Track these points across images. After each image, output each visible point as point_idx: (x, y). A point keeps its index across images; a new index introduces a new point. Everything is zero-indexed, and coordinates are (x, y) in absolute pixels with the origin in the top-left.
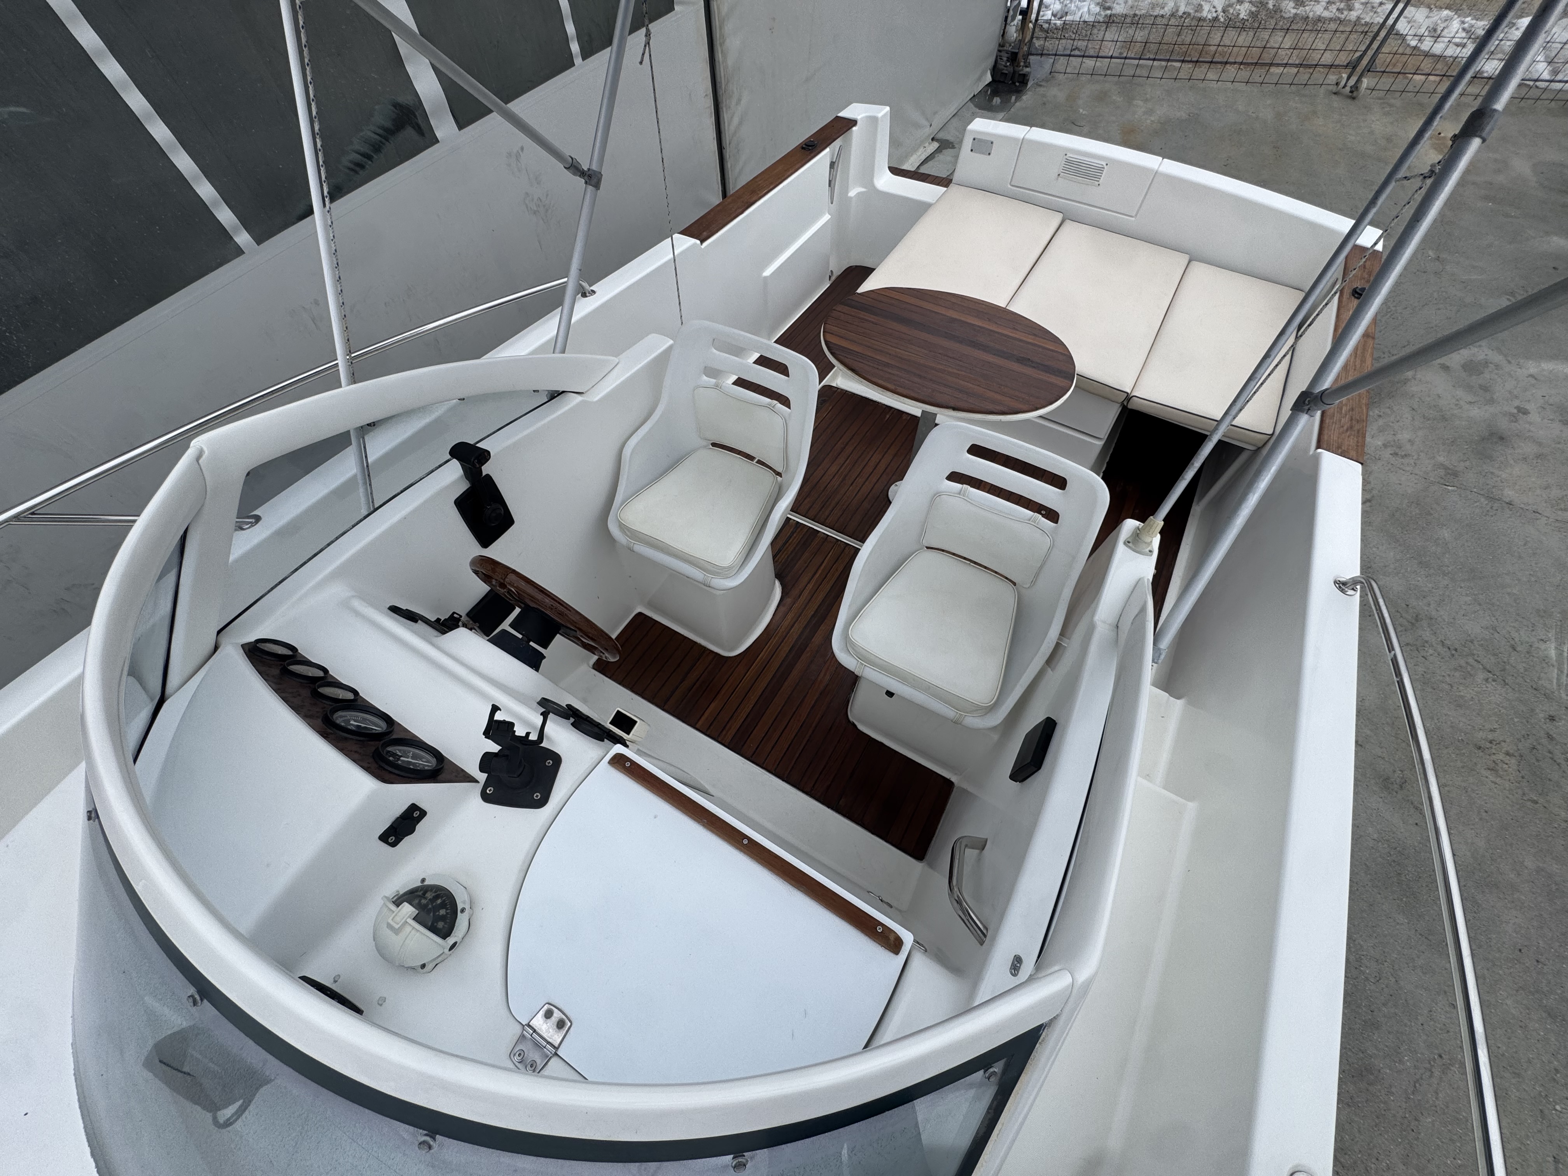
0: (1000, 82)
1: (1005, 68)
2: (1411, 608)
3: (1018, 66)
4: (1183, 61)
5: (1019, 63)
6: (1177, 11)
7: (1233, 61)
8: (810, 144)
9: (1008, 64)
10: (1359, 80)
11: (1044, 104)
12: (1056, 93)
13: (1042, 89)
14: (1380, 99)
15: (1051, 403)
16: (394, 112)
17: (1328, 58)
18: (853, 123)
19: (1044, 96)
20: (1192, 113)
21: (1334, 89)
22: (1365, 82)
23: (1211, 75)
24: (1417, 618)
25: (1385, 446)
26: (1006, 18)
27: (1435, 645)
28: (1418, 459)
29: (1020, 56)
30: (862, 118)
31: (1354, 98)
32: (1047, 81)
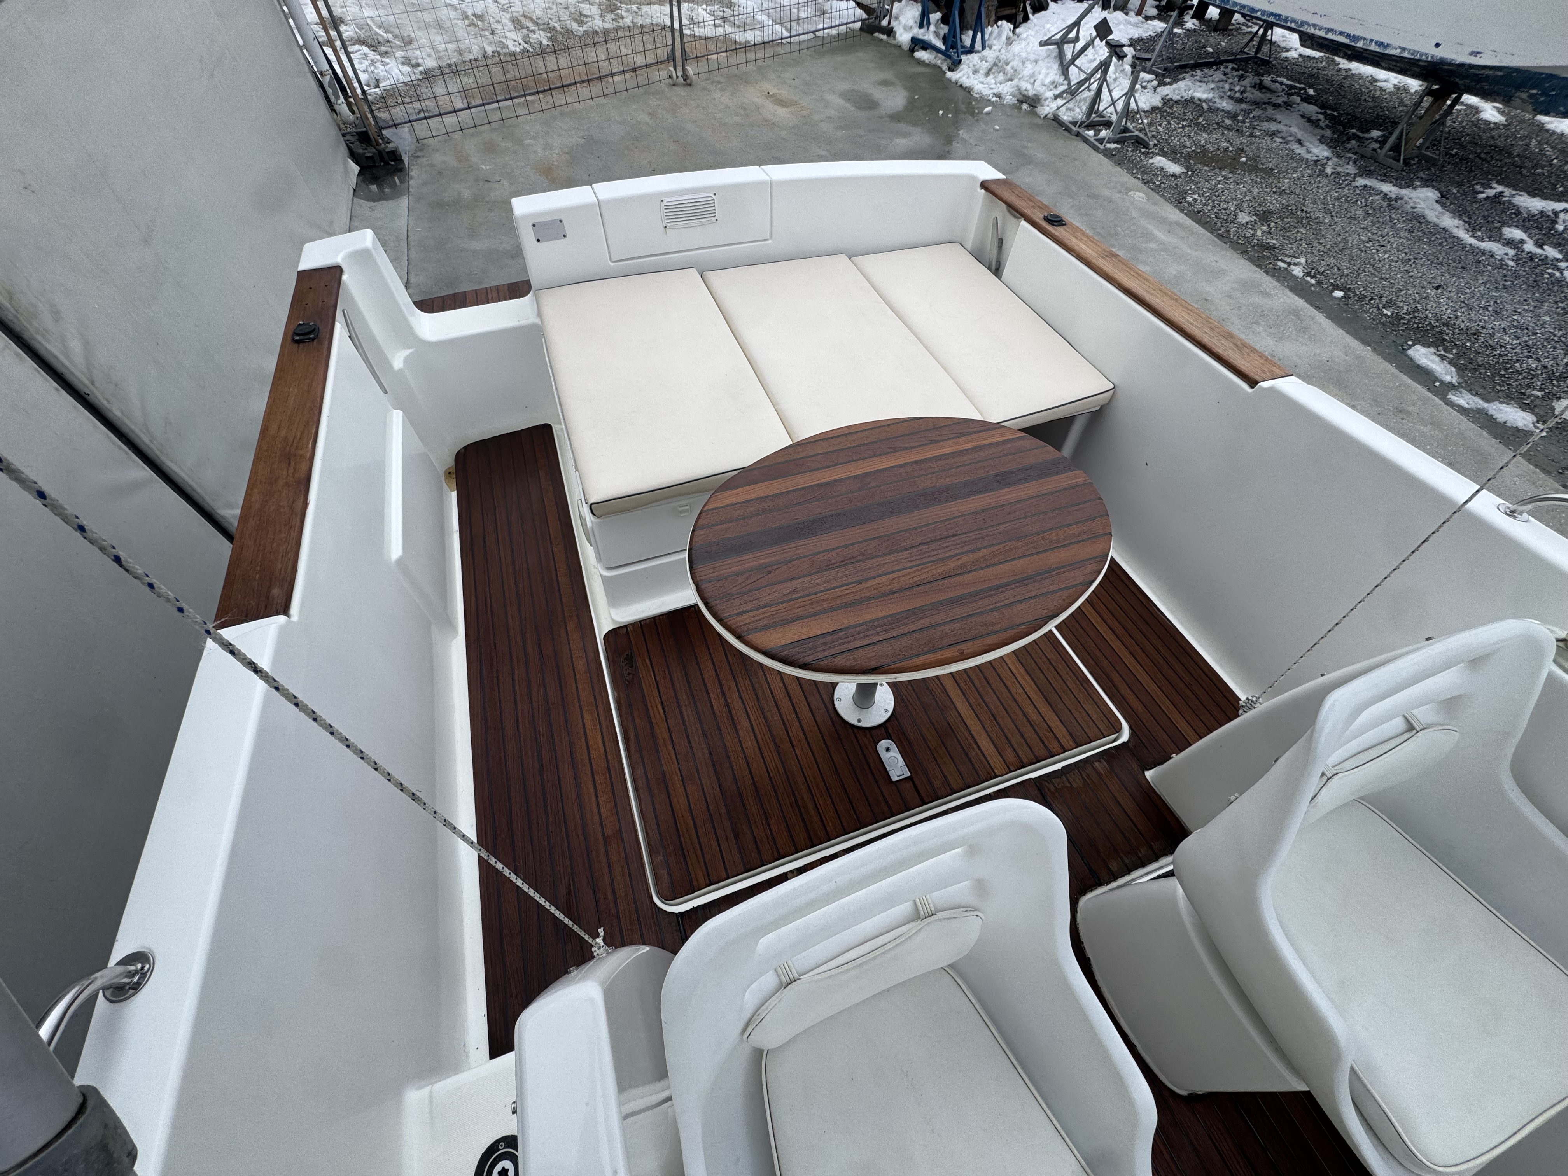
0: (371, 166)
1: (365, 151)
3: (378, 144)
5: (377, 142)
6: (485, 51)
7: (580, 80)
8: (305, 331)
9: (365, 146)
10: (684, 70)
12: (442, 158)
13: (425, 159)
14: (707, 79)
17: (651, 58)
18: (334, 271)
19: (432, 166)
20: (584, 136)
21: (669, 82)
22: (690, 70)
23: (571, 98)
26: (327, 97)
29: (372, 133)
31: (690, 85)
32: (421, 150)
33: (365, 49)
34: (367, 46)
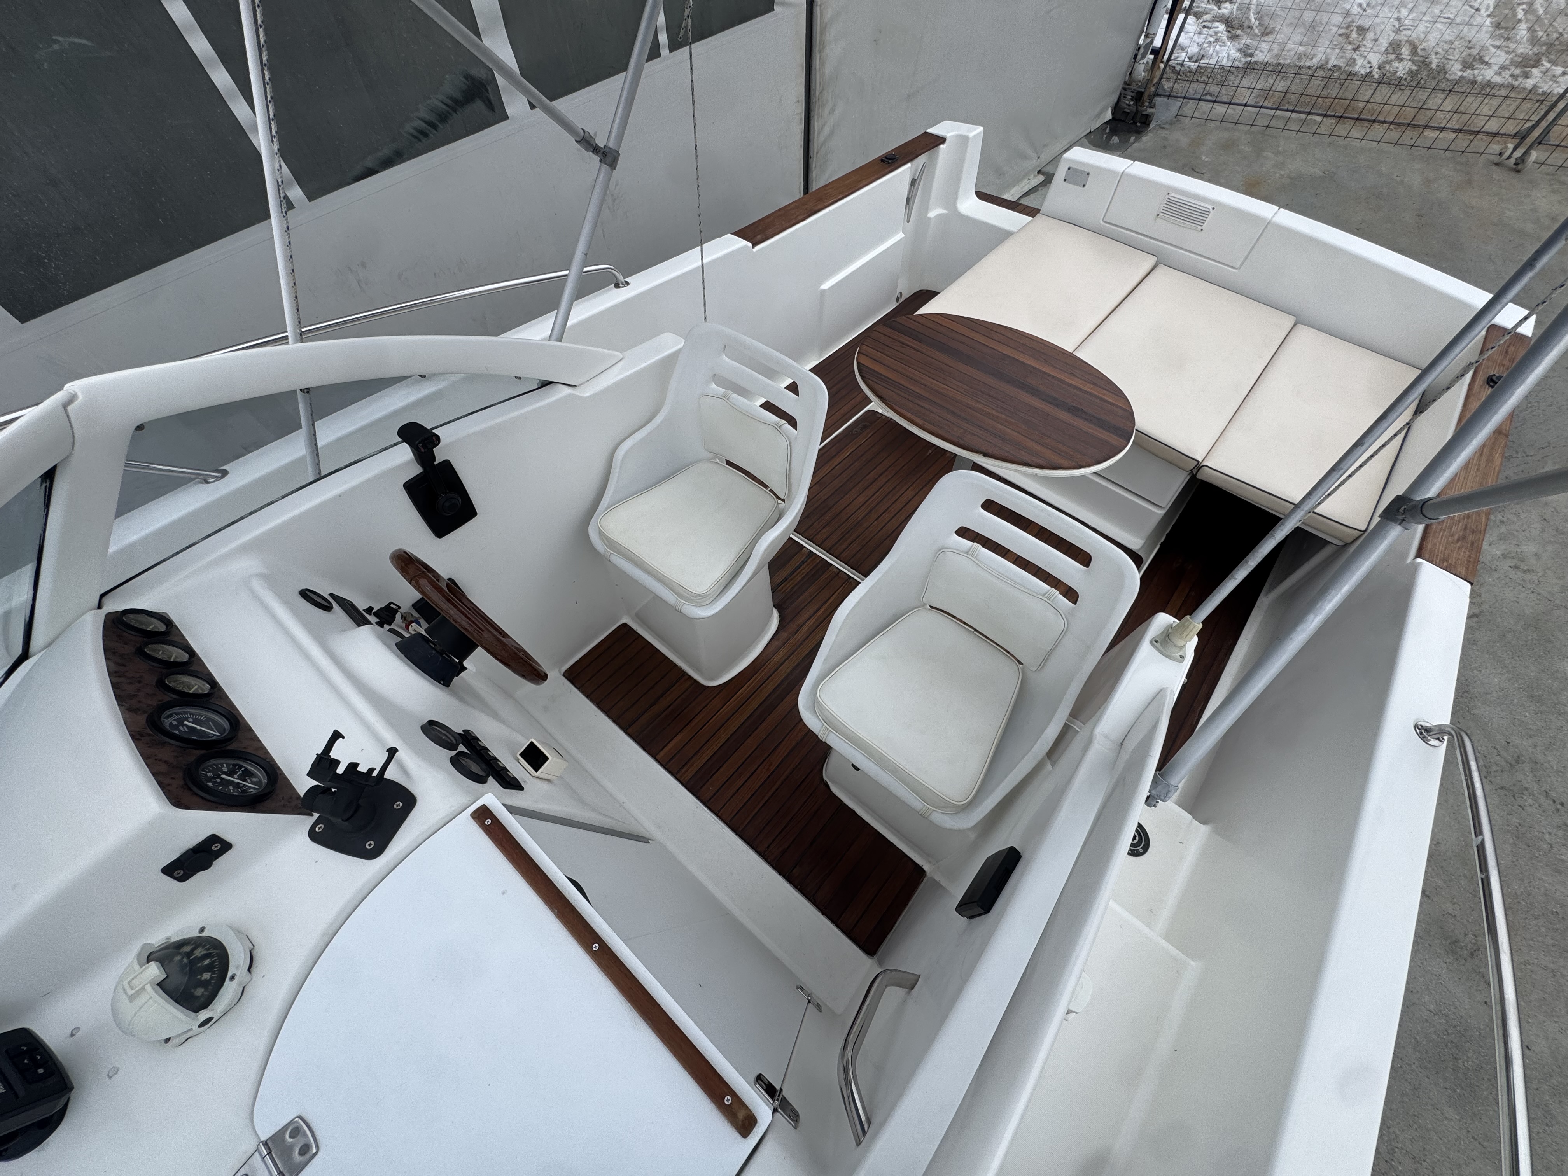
0: (1120, 120)
1: (1128, 107)
2: (1513, 746)
3: (1142, 106)
4: (1325, 115)
5: (1143, 103)
6: (1327, 63)
7: (1383, 119)
8: (890, 158)
9: (1132, 103)
10: (1527, 153)
11: (1165, 147)
12: (1180, 137)
13: (1166, 132)
14: (1548, 174)
15: (1099, 463)
16: (465, 83)
17: (1493, 126)
18: (942, 140)
19: (1165, 139)
20: (1328, 171)
21: (1496, 159)
22: (1534, 155)
23: (1355, 133)
24: (1518, 760)
25: (1505, 556)
26: (1136, 55)
27: (1537, 795)
28: (1544, 576)
29: (1146, 95)
30: (952, 136)
31: (1518, 171)
32: (1171, 124)
33: (1221, 27)
34: (1228, 26)
